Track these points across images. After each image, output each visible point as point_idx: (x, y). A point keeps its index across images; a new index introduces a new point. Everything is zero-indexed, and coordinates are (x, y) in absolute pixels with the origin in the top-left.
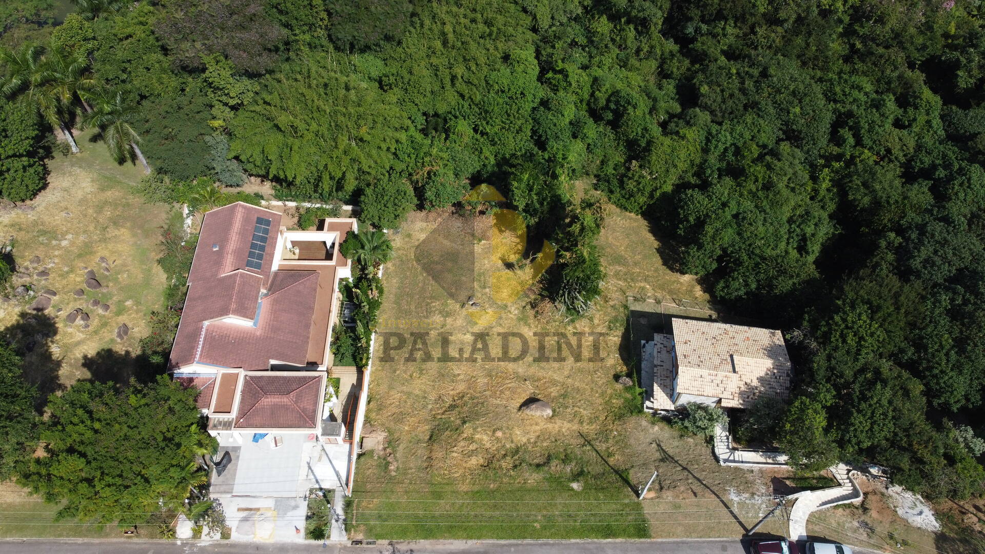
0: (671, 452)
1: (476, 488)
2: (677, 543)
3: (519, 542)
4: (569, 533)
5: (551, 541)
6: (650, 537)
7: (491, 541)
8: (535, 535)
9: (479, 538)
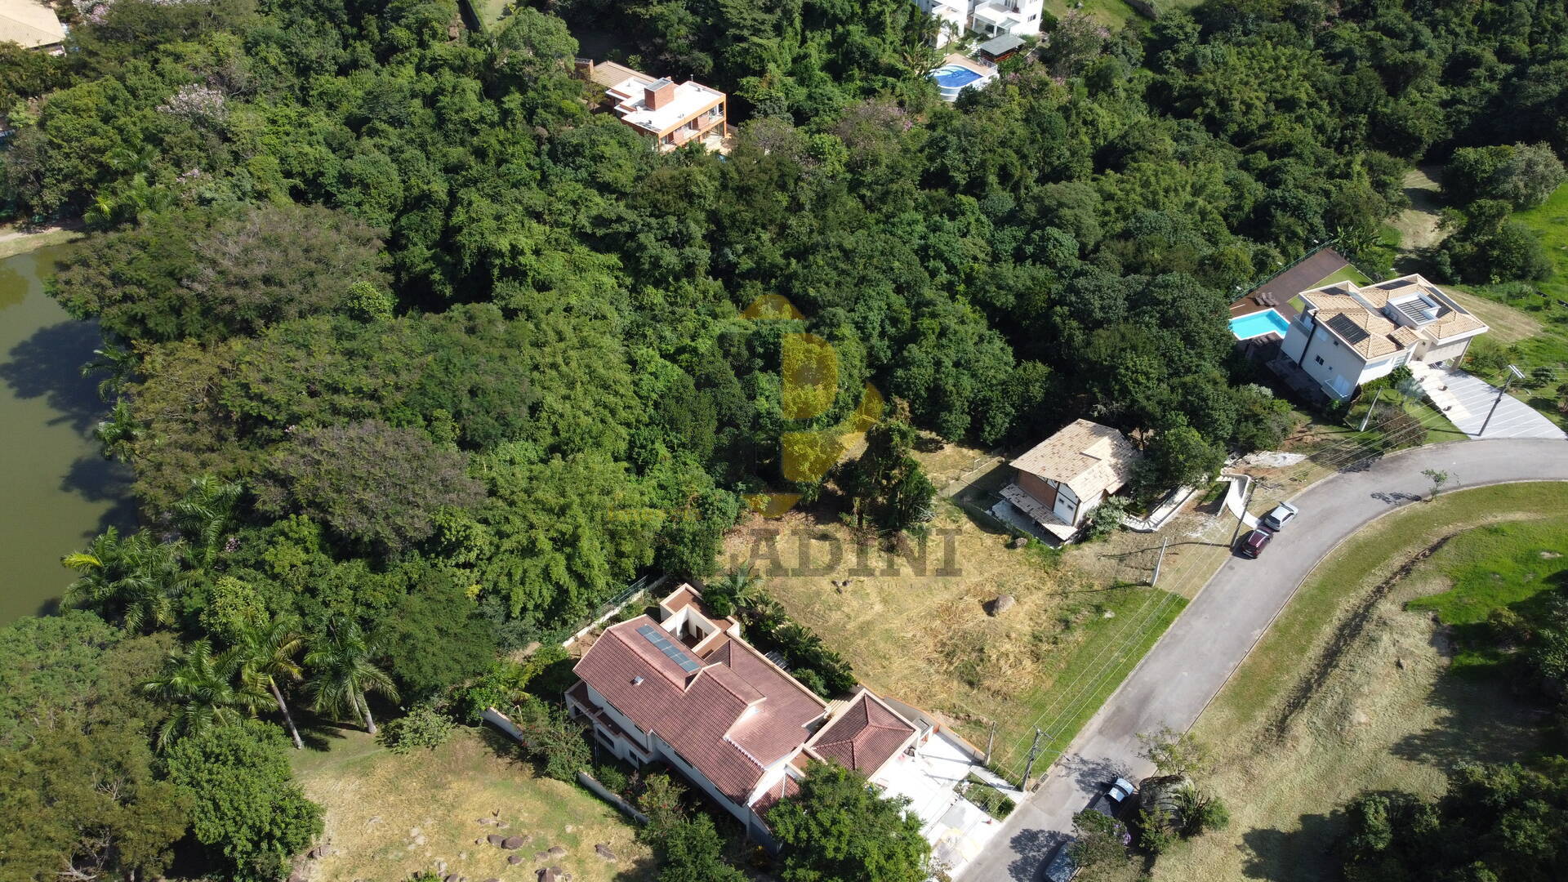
0: (1117, 552)
1: (1056, 676)
2: (1206, 590)
3: (1126, 681)
4: (1146, 647)
5: (1142, 661)
6: (1187, 602)
7: (1111, 698)
8: (1129, 666)
9: (1102, 703)
